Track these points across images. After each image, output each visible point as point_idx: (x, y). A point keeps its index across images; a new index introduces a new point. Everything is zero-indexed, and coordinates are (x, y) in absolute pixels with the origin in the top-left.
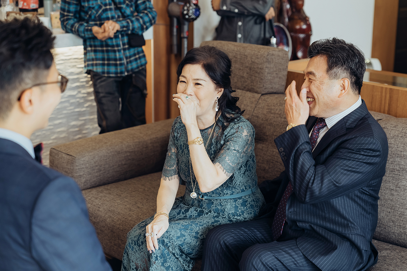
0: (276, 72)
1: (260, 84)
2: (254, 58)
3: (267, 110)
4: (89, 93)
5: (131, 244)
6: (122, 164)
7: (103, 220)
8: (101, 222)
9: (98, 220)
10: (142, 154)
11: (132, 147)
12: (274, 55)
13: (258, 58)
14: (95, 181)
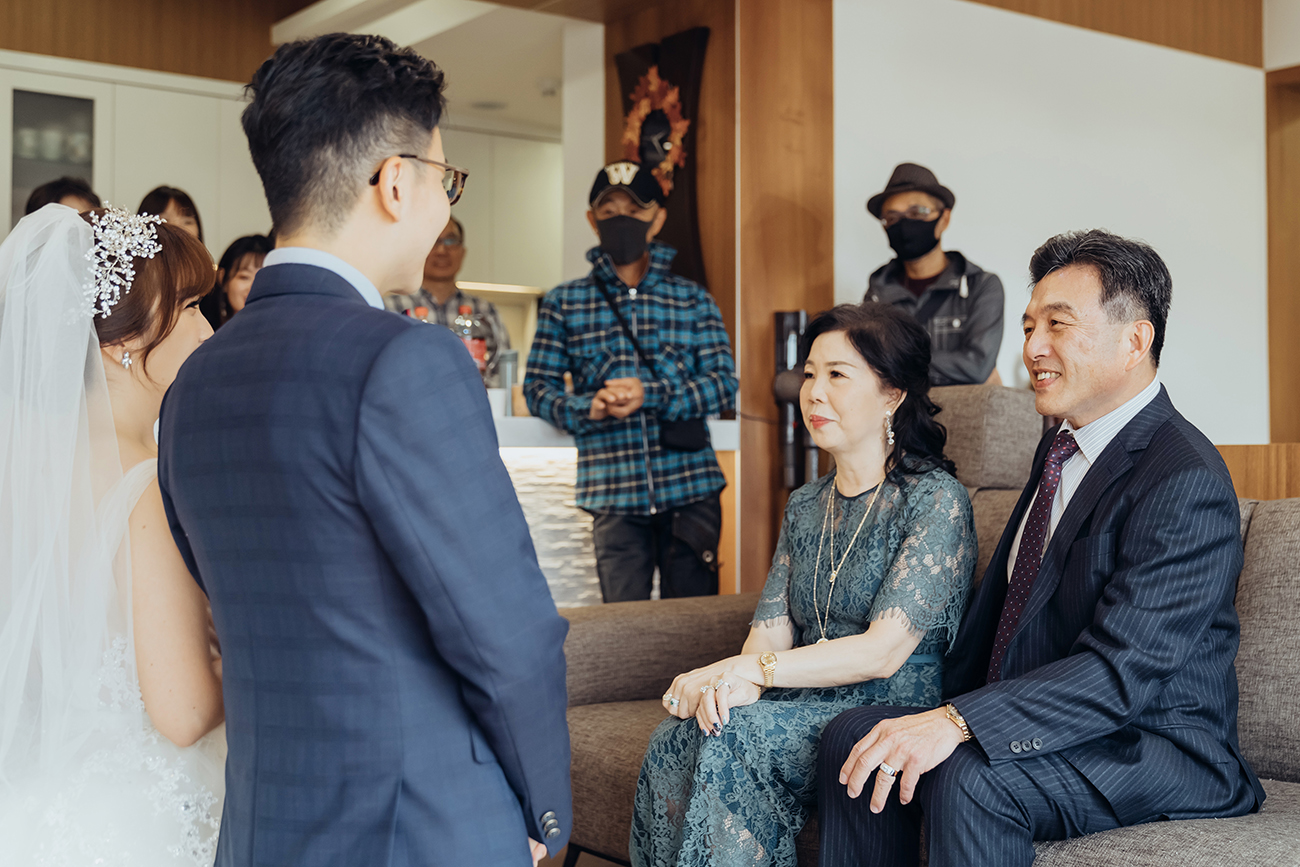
0: (1012, 439)
1: (974, 463)
2: (959, 406)
3: (992, 518)
4: (588, 568)
5: (657, 753)
6: (648, 660)
7: (594, 763)
8: (591, 767)
9: (583, 766)
10: (697, 644)
11: (675, 625)
12: (1007, 398)
13: (968, 405)
14: (582, 691)
